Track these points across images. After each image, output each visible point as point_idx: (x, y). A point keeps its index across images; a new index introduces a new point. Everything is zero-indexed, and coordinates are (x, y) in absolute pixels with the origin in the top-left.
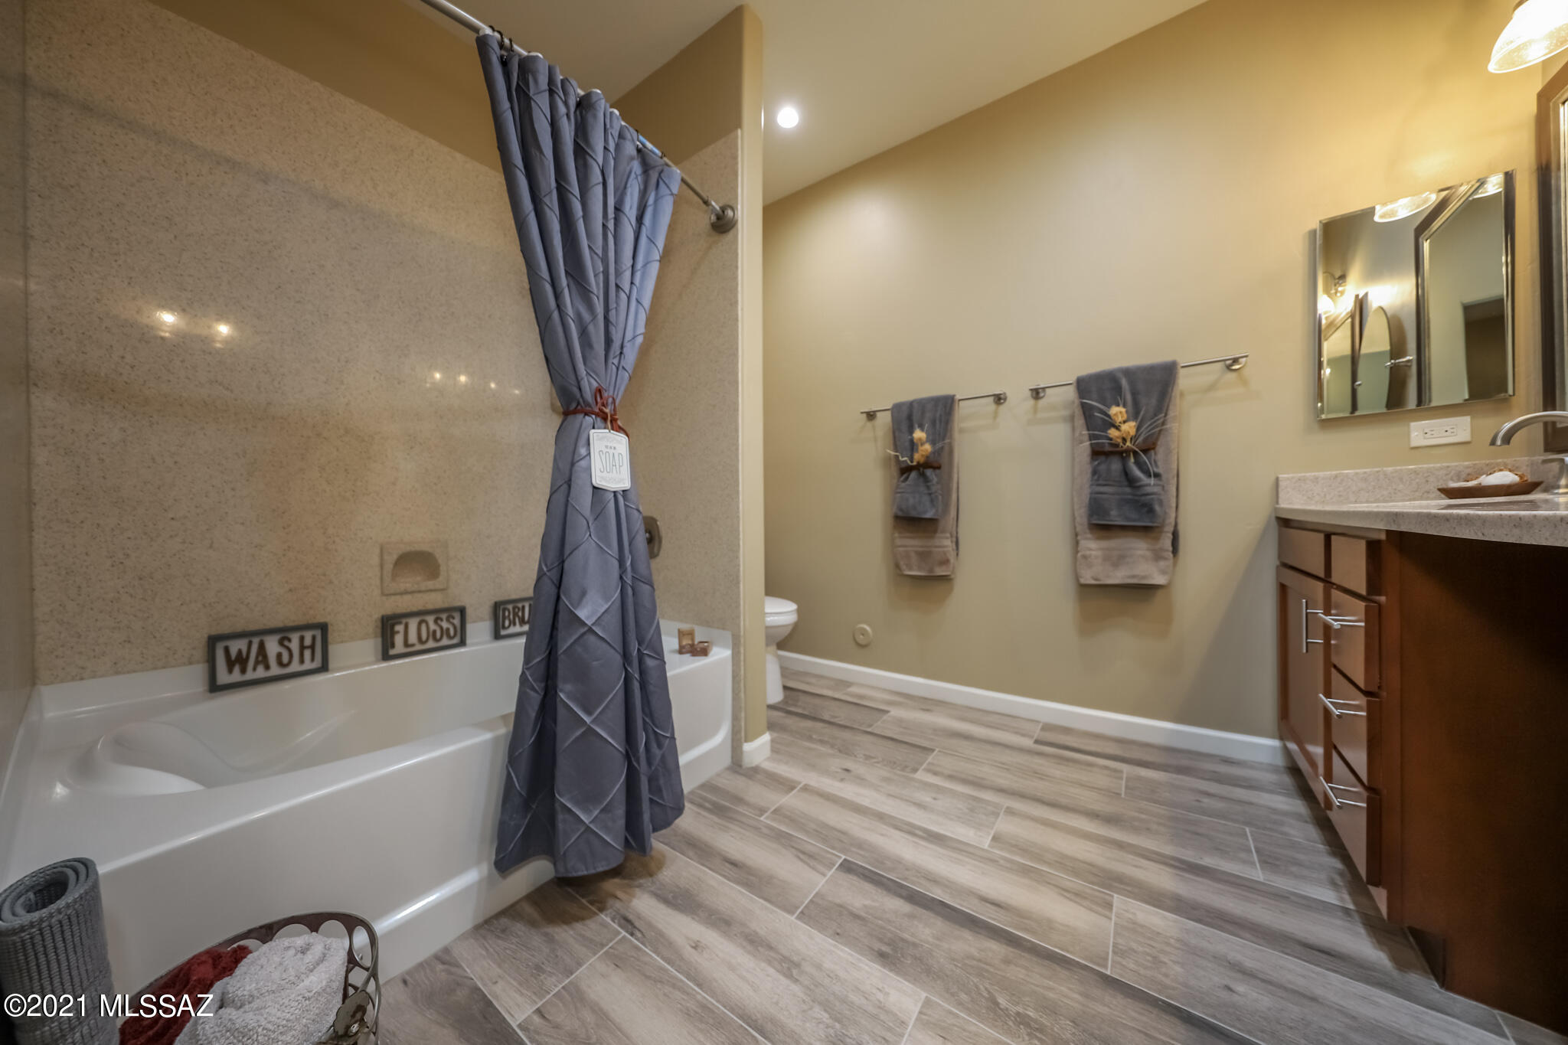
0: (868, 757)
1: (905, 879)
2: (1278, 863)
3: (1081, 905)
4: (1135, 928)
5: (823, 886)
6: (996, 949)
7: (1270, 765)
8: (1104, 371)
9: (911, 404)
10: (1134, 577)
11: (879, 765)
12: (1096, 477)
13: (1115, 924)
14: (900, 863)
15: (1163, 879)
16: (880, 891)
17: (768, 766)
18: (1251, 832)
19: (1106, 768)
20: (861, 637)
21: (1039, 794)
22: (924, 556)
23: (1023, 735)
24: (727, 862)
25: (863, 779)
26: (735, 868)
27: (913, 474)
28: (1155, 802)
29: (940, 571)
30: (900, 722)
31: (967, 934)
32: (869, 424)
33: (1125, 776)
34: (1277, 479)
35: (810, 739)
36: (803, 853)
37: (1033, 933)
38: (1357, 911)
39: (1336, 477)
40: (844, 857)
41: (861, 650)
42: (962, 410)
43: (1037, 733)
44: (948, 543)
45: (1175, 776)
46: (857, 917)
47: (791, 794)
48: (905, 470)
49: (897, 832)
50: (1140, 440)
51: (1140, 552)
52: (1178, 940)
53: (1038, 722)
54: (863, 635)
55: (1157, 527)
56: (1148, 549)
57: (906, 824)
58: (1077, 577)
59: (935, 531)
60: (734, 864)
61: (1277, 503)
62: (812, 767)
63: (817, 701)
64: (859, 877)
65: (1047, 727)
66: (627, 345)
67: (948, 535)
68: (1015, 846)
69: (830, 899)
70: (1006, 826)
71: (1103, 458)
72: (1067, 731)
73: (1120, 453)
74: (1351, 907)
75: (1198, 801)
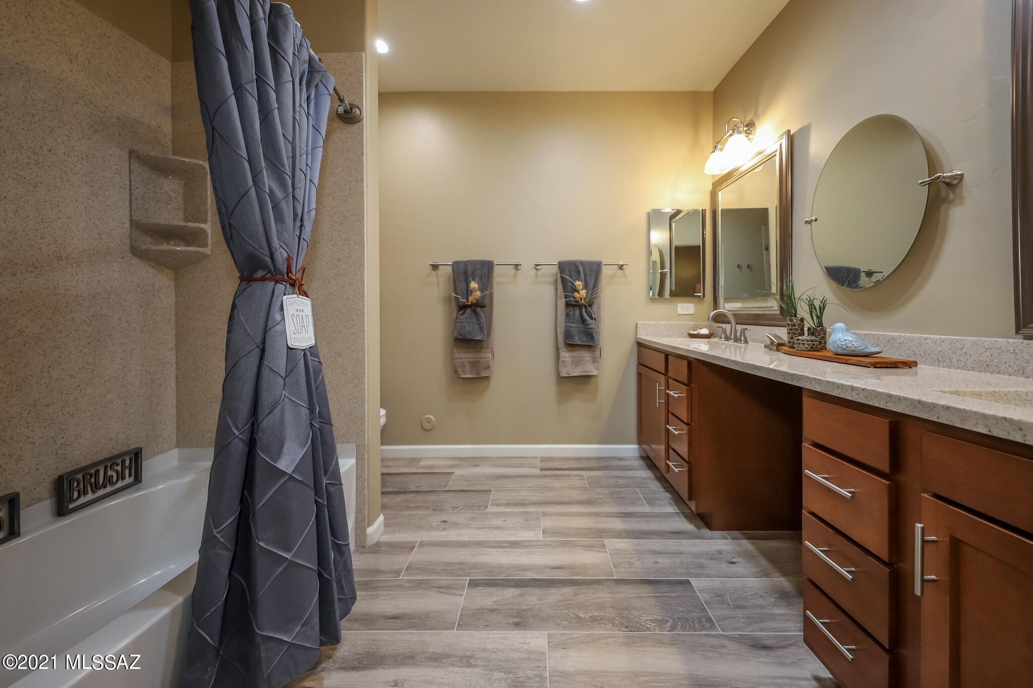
0: (454, 508)
1: (509, 575)
2: (652, 501)
3: (594, 551)
4: (617, 552)
5: (464, 602)
6: (568, 591)
7: (634, 457)
8: (571, 261)
9: (466, 263)
10: (584, 372)
11: (463, 511)
12: (568, 318)
13: (610, 554)
14: (502, 567)
15: (618, 524)
16: (499, 589)
17: (386, 538)
18: (640, 491)
19: (576, 475)
20: (427, 424)
21: (554, 499)
22: (475, 365)
23: (534, 467)
24: (389, 619)
25: (457, 524)
26: (398, 620)
27: (468, 311)
28: (602, 487)
29: (484, 374)
30: (463, 478)
31: (553, 590)
32: (434, 273)
33: (585, 477)
34: (637, 323)
35: (408, 508)
36: (441, 588)
37: (580, 574)
38: (681, 512)
39: (656, 324)
40: (468, 579)
41: (427, 433)
42: (497, 270)
43: (539, 464)
44: (489, 355)
45: (604, 472)
46: (493, 610)
47: (413, 553)
48: (462, 308)
49: (493, 549)
50: (587, 300)
51: (587, 359)
52: (634, 550)
53: (538, 457)
54: (428, 422)
55: (594, 346)
56: (591, 357)
57: (496, 543)
58: (558, 372)
59: (482, 348)
60: (395, 617)
61: (637, 335)
62: (420, 527)
63: (401, 478)
64: (483, 586)
65: (543, 460)
66: (306, 217)
67: (490, 350)
68: (555, 532)
69: (472, 608)
70: (547, 523)
71: (571, 308)
72: (552, 459)
73: (579, 306)
74: (678, 511)
75: (617, 482)
